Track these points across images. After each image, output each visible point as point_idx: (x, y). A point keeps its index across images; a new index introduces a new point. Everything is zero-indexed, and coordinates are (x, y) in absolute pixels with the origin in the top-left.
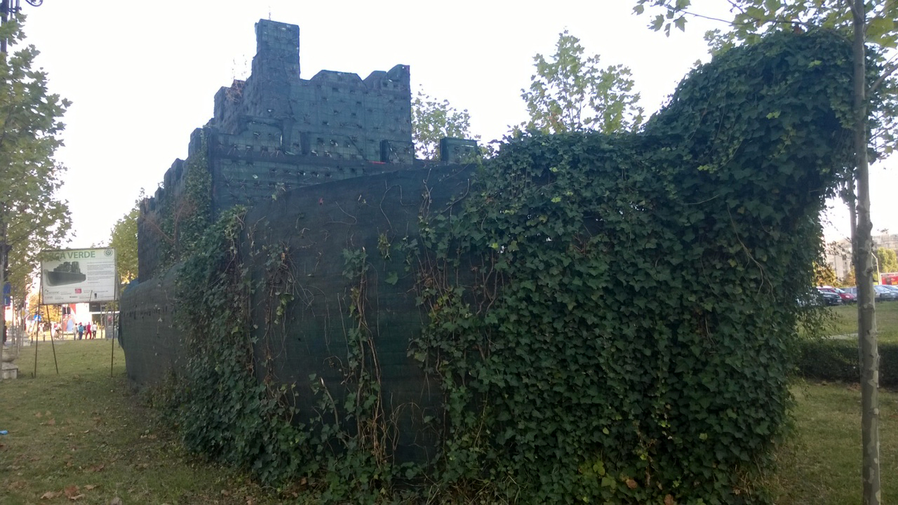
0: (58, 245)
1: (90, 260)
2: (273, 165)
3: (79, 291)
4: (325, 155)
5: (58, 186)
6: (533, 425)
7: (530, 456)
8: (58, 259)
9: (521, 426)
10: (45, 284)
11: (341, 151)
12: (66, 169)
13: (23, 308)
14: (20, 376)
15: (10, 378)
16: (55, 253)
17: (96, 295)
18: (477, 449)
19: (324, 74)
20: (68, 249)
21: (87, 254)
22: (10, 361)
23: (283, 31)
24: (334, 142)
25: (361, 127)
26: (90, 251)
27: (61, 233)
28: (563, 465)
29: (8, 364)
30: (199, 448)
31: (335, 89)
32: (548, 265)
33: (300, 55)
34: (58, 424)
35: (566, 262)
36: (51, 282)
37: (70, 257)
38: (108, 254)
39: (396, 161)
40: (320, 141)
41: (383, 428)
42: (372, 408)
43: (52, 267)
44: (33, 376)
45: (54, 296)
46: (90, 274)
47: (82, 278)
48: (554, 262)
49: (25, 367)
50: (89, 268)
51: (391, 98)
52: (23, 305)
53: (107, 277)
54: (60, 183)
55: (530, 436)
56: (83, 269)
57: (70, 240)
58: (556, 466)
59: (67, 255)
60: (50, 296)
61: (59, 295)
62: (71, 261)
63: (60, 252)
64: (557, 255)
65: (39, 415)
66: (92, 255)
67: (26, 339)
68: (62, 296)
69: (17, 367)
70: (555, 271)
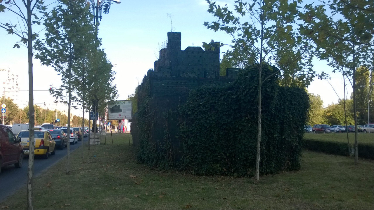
0: (114, 99)
1: (123, 104)
2: (168, 81)
3: (120, 115)
4: (185, 77)
5: (113, 79)
6: (201, 154)
7: (200, 161)
8: (113, 104)
9: (198, 154)
10: (109, 112)
11: (190, 75)
12: (115, 73)
13: (103, 120)
14: (100, 144)
15: (98, 144)
16: (112, 102)
17: (125, 117)
18: (190, 159)
19: (189, 48)
20: (116, 101)
21: (123, 103)
22: (98, 139)
23: (176, 35)
24: (188, 72)
25: (201, 65)
26: (123, 101)
27: (115, 95)
28: (208, 164)
29: (97, 139)
30: (140, 160)
31: (193, 53)
32: (202, 118)
33: (181, 42)
34: (109, 155)
35: (207, 117)
36: (111, 112)
37: (117, 104)
38: (129, 102)
39: (209, 77)
40: (184, 72)
41: (172, 153)
42: (169, 148)
43: (111, 107)
44: (105, 144)
45: (112, 117)
46: (123, 109)
47: (121, 111)
48: (204, 117)
49: (103, 142)
50: (123, 107)
51: (212, 54)
52: (104, 118)
53: (129, 111)
54: (114, 78)
55: (200, 156)
56: (121, 108)
57: (117, 98)
58: (206, 164)
59: (116, 103)
60: (111, 116)
61: (114, 117)
62: (117, 105)
63: (114, 102)
64: (205, 115)
65: (104, 153)
66: (124, 103)
67: (105, 132)
68: (115, 117)
69: (100, 141)
70: (204, 119)
